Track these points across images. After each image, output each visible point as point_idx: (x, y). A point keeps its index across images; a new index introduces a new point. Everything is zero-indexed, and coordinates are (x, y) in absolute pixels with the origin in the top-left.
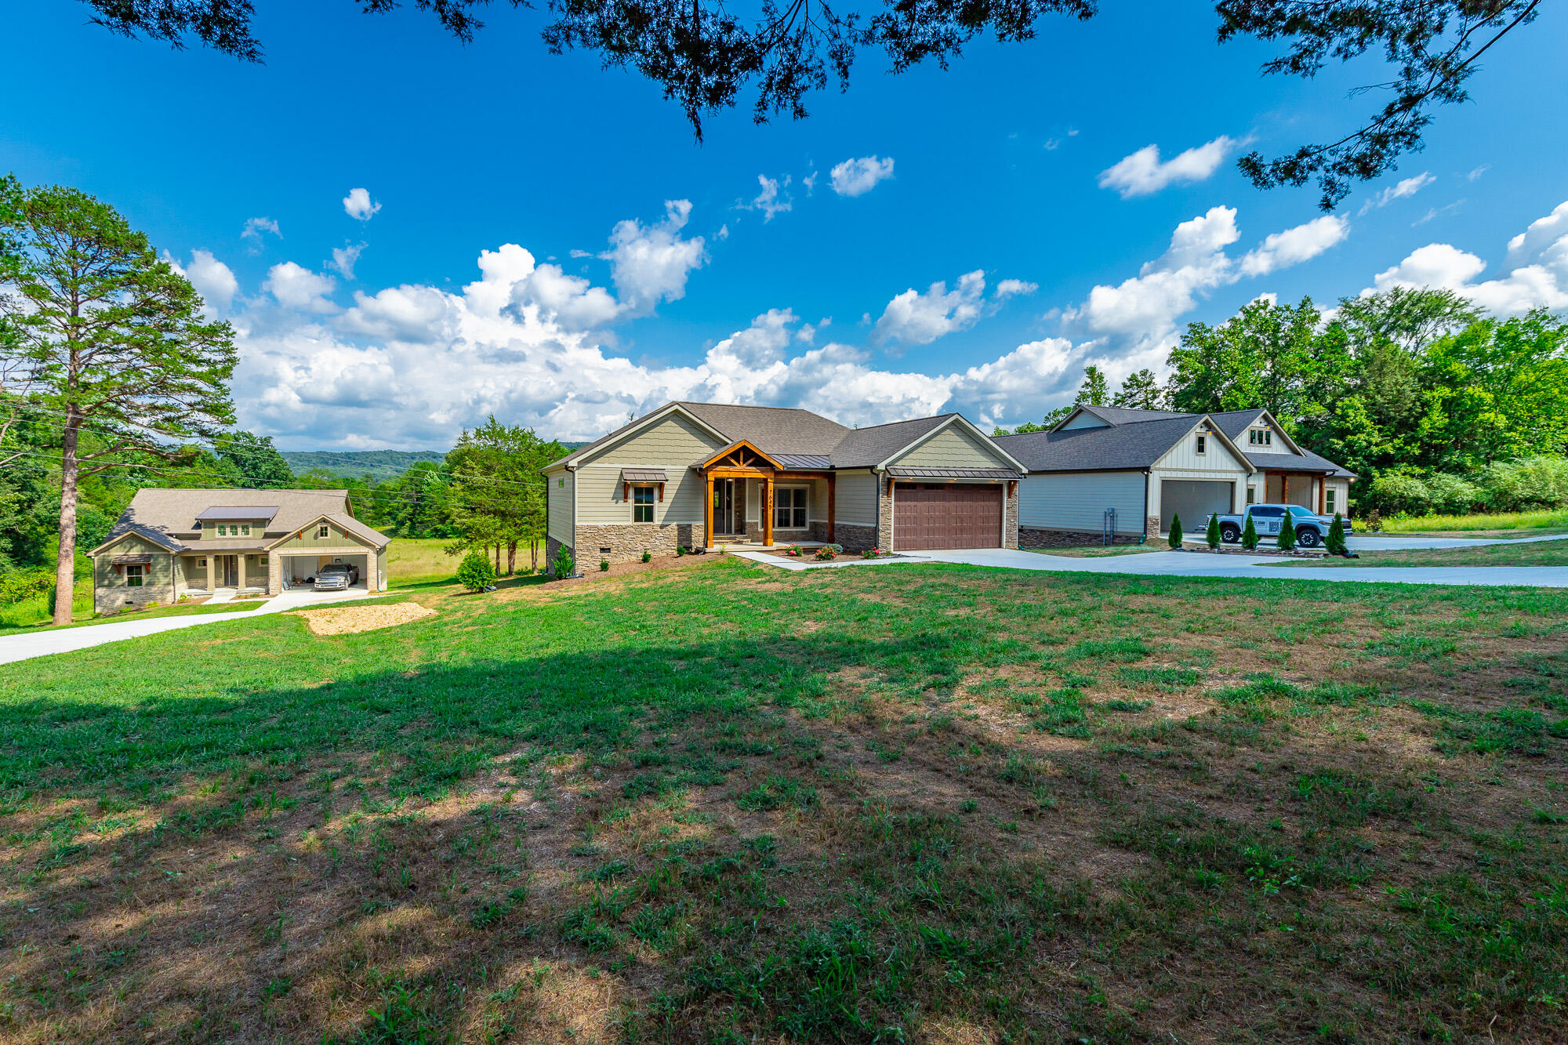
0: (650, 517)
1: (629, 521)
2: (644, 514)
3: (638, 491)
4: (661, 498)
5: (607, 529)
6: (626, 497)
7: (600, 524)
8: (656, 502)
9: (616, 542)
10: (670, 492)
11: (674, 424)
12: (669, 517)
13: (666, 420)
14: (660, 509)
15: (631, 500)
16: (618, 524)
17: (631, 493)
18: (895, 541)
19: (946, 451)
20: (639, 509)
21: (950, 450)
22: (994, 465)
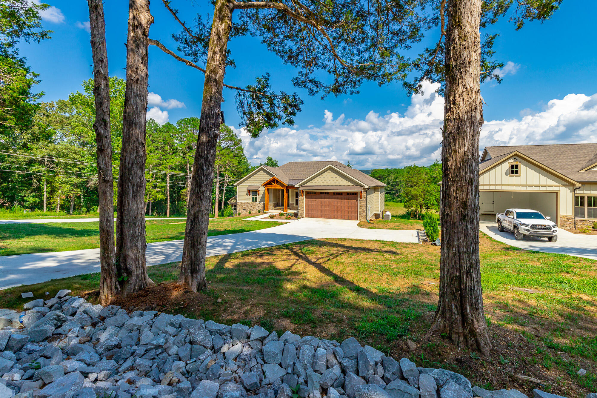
0: (256, 201)
1: (250, 201)
2: (254, 199)
4: (259, 195)
5: (245, 203)
6: (249, 194)
7: (243, 202)
9: (247, 207)
10: (261, 193)
11: (263, 172)
12: (261, 201)
13: (260, 171)
14: (259, 198)
15: (251, 195)
16: (247, 202)
17: (251, 193)
18: (306, 214)
19: (329, 179)
20: (253, 198)
21: (331, 179)
22: (351, 184)
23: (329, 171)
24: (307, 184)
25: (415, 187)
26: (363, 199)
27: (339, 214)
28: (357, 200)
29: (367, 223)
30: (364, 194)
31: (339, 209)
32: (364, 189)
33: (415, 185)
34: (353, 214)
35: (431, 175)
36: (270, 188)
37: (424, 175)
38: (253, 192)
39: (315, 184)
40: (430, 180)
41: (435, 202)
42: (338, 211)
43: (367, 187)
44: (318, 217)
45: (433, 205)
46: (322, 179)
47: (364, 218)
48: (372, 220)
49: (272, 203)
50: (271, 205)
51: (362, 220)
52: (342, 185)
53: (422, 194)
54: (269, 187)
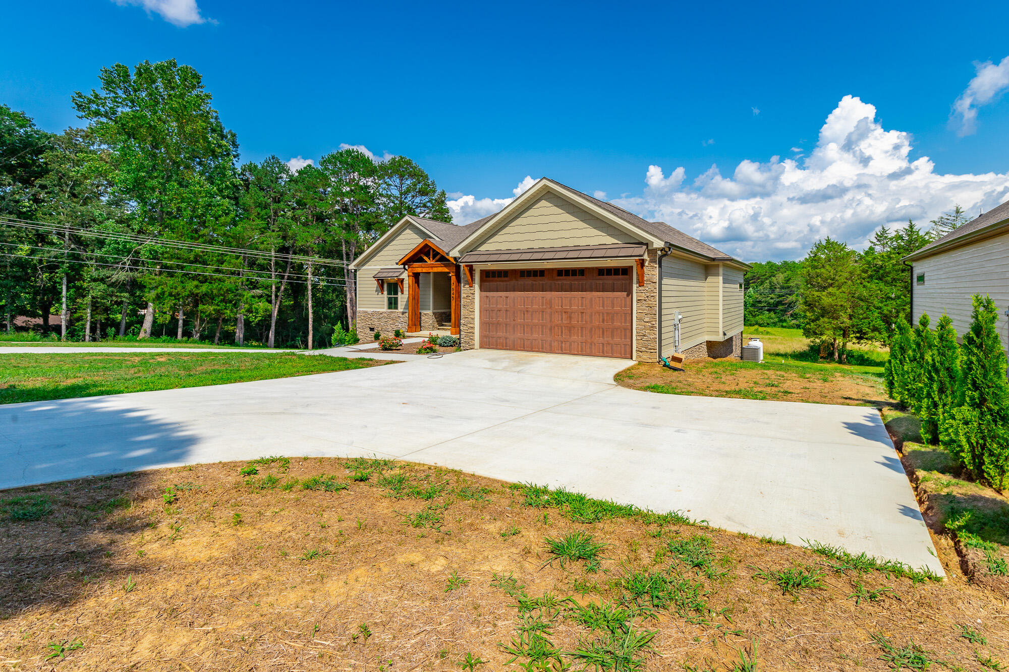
0: (396, 306)
1: (385, 309)
2: (393, 304)
3: (389, 285)
4: (402, 291)
5: (373, 314)
6: (382, 291)
7: (370, 310)
8: (400, 293)
9: (376, 323)
10: (406, 287)
11: (411, 232)
13: (405, 229)
14: (402, 300)
15: (385, 293)
16: (378, 310)
17: (385, 286)
18: (482, 337)
19: (545, 228)
20: (390, 299)
21: (550, 227)
22: (609, 240)
23: (543, 203)
24: (483, 248)
25: (830, 290)
26: (648, 287)
27: (574, 338)
28: (630, 293)
29: (658, 369)
30: (652, 272)
31: (574, 322)
32: (652, 252)
33: (831, 285)
34: (617, 340)
35: (869, 263)
36: (419, 270)
37: (851, 263)
38: (390, 286)
39: (504, 247)
40: (866, 272)
41: (879, 323)
42: (570, 328)
43: (658, 244)
44: (513, 348)
45: (875, 329)
46: (523, 229)
47: (650, 350)
48: (679, 360)
49: (430, 312)
50: (428, 315)
51: (645, 357)
52: (583, 242)
53: (848, 305)
54: (418, 267)
